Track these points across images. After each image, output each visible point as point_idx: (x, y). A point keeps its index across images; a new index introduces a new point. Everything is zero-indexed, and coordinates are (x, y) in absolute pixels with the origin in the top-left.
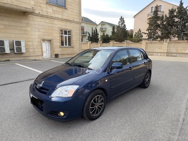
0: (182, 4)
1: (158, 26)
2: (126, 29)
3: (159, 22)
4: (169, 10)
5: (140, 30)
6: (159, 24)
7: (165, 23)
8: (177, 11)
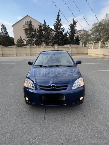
0: (45, 23)
1: (34, 35)
2: (8, 36)
3: (34, 33)
4: (39, 26)
5: (21, 37)
6: (34, 34)
7: (37, 34)
8: (43, 26)
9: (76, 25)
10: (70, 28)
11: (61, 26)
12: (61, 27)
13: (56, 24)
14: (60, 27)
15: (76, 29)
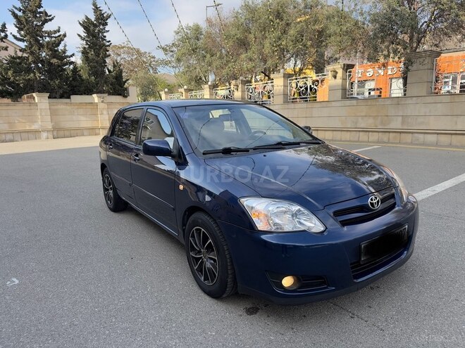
9: (106, 24)
10: (84, 35)
11: (46, 21)
12: (48, 27)
13: (20, 10)
14: (43, 24)
15: (107, 39)
